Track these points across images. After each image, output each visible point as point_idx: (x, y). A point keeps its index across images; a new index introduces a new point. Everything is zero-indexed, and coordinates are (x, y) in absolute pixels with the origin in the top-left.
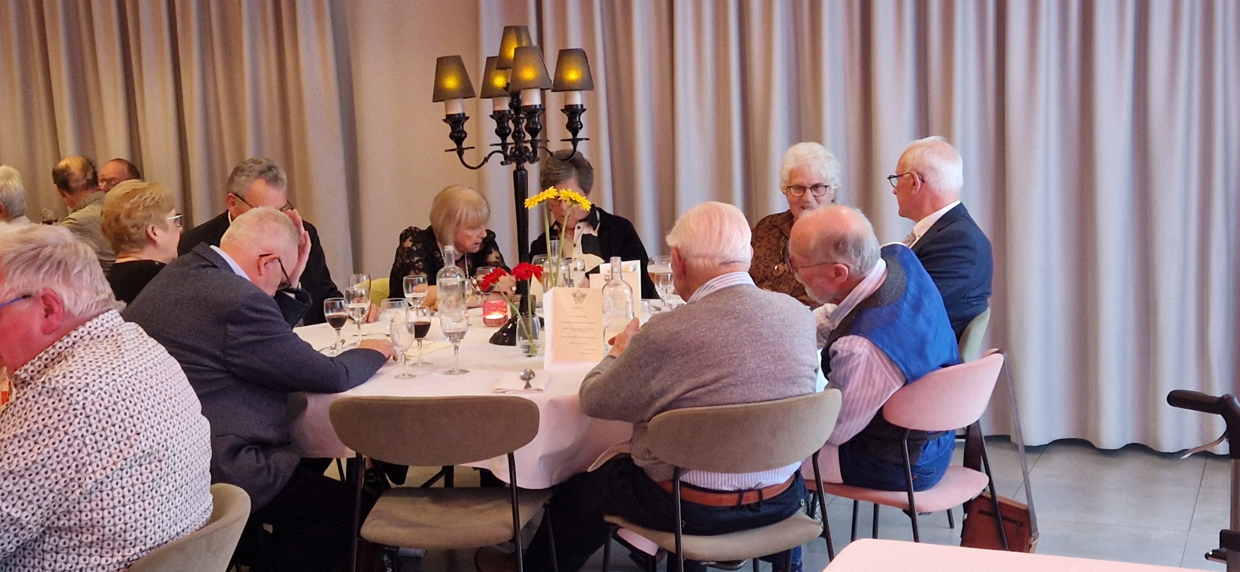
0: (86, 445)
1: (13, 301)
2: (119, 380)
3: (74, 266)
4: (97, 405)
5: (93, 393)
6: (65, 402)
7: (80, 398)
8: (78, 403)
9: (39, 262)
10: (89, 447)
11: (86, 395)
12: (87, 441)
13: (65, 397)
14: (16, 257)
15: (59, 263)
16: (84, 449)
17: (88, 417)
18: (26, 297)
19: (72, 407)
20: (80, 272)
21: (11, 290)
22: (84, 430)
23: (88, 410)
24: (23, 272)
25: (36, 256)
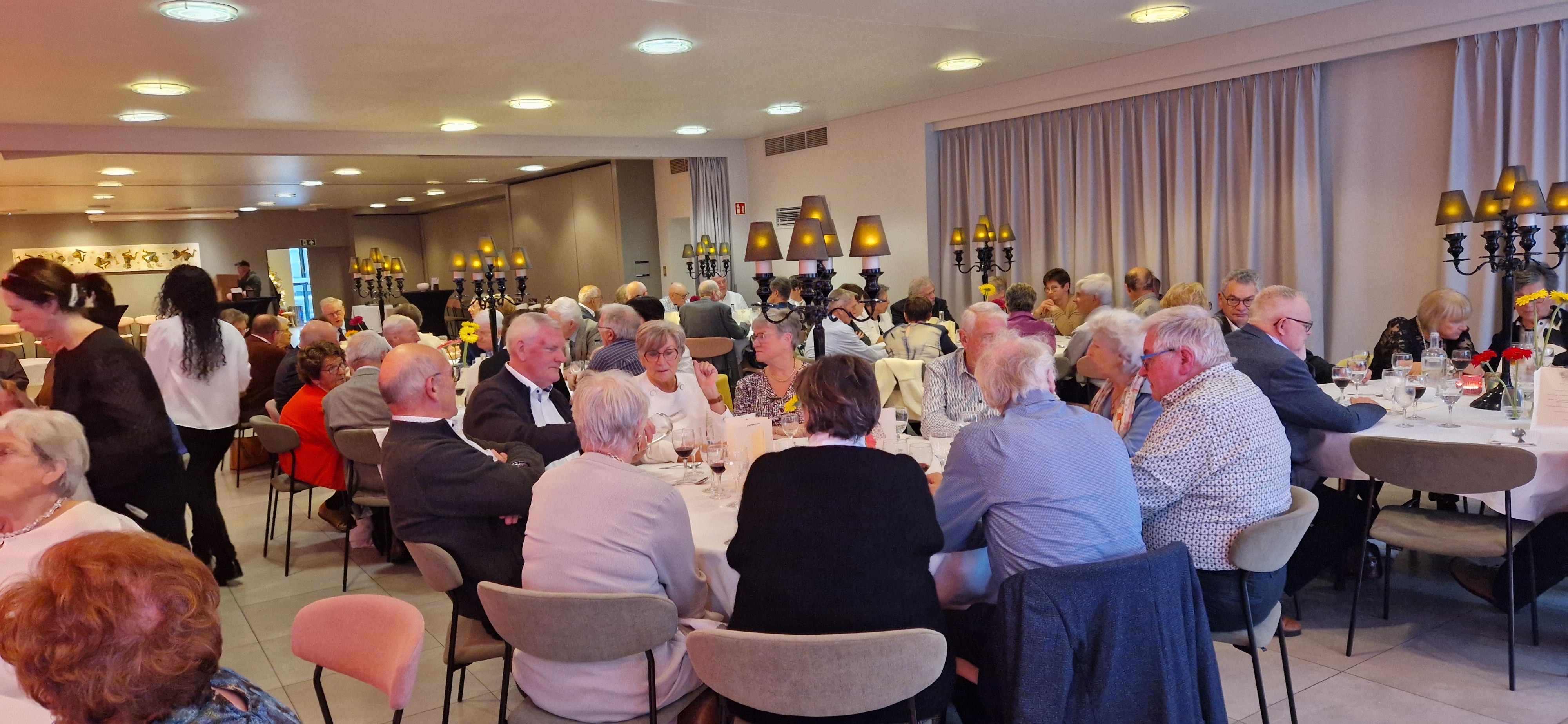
0: (1213, 442)
1: (1163, 352)
2: (1235, 403)
3: (1204, 333)
4: (1221, 417)
5: (1218, 410)
6: (1200, 414)
7: (1210, 412)
8: (1208, 415)
9: (1182, 328)
10: (1216, 444)
11: (1214, 410)
12: (1214, 440)
13: (1200, 411)
14: (1167, 325)
15: (1195, 330)
16: (1212, 445)
17: (1215, 425)
18: (1171, 350)
19: (1205, 418)
20: (1208, 337)
21: (1162, 345)
22: (1212, 433)
23: (1215, 420)
24: (1169, 335)
25: (1180, 325)
